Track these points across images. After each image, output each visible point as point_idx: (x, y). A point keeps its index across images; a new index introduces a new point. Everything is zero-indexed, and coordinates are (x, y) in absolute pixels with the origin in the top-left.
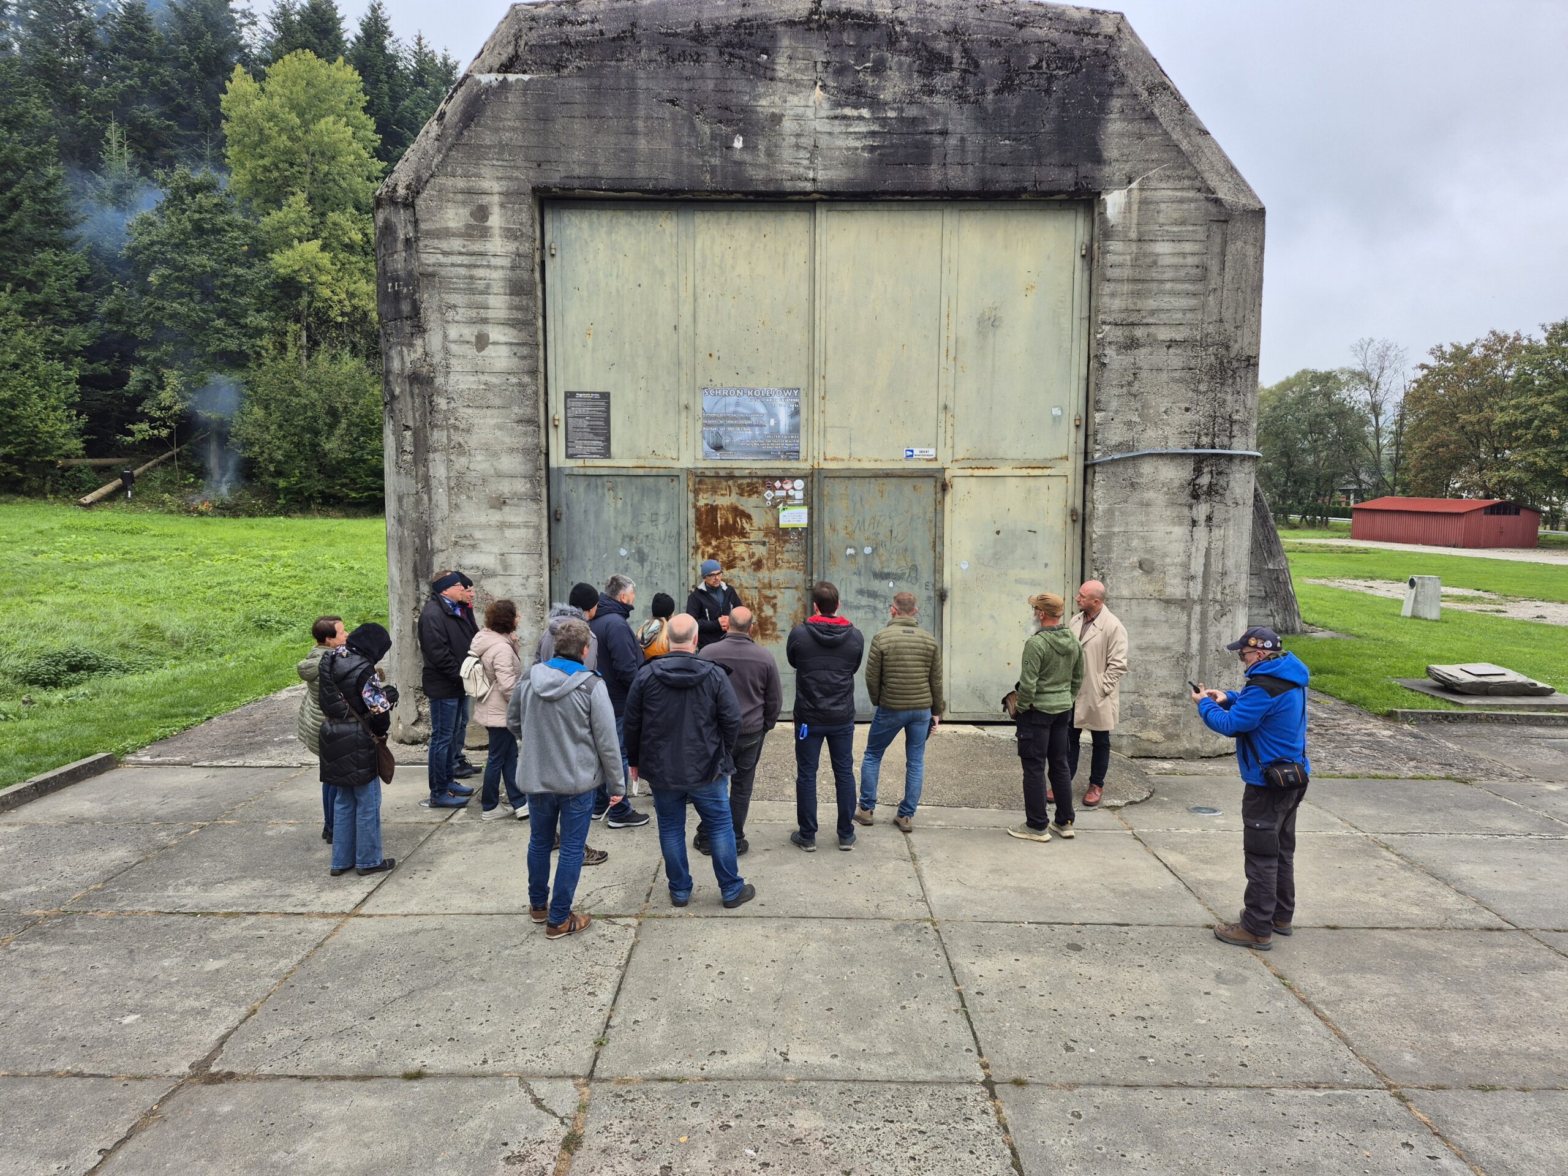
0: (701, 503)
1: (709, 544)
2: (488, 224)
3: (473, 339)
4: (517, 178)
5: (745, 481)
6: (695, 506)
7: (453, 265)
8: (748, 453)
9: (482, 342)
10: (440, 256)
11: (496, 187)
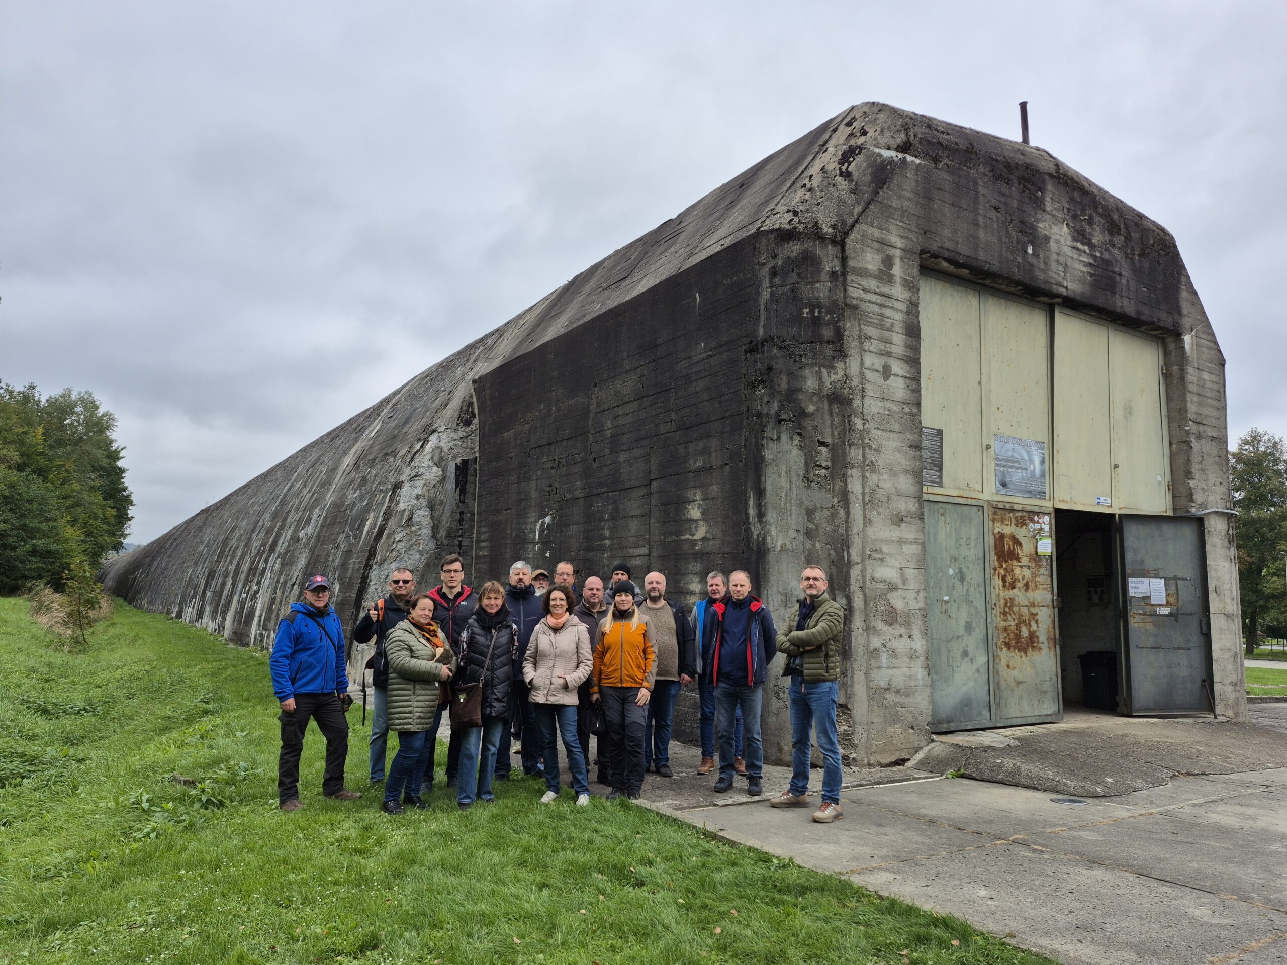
0: (996, 531)
1: (1001, 567)
2: (892, 272)
3: (881, 369)
4: (911, 240)
5: (1020, 514)
6: (993, 534)
7: (870, 302)
8: (1020, 491)
9: (886, 372)
10: (861, 292)
11: (899, 243)
